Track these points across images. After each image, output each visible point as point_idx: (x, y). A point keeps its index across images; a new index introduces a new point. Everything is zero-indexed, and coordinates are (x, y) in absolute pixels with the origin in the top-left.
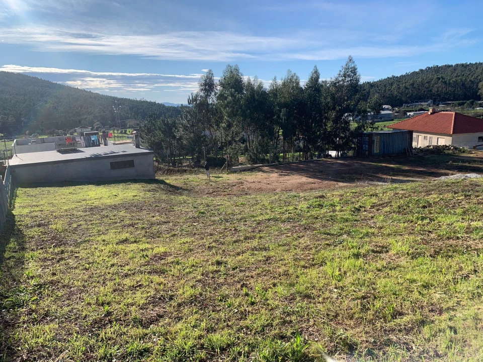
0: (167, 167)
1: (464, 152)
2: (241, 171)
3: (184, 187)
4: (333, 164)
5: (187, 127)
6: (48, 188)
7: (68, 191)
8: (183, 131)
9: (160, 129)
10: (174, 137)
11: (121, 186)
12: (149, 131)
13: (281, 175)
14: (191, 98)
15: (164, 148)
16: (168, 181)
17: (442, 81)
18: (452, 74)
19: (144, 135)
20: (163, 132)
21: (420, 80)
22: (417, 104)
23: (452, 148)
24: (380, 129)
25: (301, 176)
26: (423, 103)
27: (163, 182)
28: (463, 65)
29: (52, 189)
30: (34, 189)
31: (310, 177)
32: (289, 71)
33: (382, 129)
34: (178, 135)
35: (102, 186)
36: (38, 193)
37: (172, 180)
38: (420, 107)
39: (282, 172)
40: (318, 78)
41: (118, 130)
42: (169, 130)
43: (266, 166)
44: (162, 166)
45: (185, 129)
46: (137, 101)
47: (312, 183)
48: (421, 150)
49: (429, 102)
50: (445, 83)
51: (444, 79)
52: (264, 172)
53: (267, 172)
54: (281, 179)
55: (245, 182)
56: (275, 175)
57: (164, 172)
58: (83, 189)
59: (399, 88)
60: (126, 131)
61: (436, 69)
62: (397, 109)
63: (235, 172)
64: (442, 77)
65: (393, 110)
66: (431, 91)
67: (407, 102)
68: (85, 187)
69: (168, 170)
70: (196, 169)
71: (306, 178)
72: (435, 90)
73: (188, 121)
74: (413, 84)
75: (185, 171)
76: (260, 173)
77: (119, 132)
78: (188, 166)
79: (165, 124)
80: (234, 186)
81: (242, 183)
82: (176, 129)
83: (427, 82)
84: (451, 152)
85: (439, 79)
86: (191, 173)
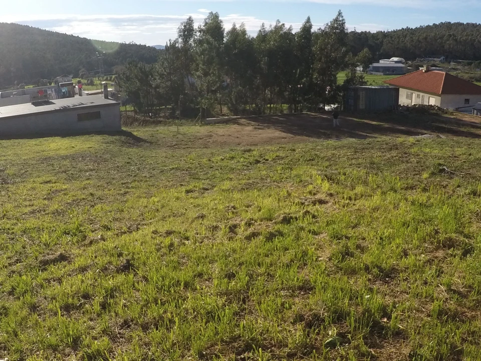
0: (143, 118)
1: (446, 113)
2: (215, 123)
3: (150, 139)
4: (315, 118)
5: (163, 74)
6: (20, 140)
7: (34, 143)
8: (159, 79)
9: (136, 77)
10: (151, 86)
11: (83, 138)
12: (128, 79)
13: (256, 128)
14: (169, 45)
15: (141, 97)
16: (135, 134)
17: (453, 39)
18: (462, 33)
19: (122, 83)
20: (139, 80)
21: (433, 34)
22: (430, 59)
23: (436, 108)
24: (368, 83)
25: (275, 130)
26: (435, 59)
27: (129, 135)
28: (473, 24)
29: (22, 141)
30: (8, 141)
31: (284, 132)
32: (278, 21)
33: (371, 85)
34: (154, 84)
35: (67, 138)
36: (10, 144)
37: (140, 132)
38: (432, 62)
39: (258, 125)
40: (311, 27)
41: (103, 77)
42: (145, 77)
43: (245, 118)
44: (138, 117)
45: (161, 77)
46: (126, 44)
47: (283, 138)
48: (407, 108)
49: (442, 58)
50: (456, 40)
51: (455, 36)
52: (239, 124)
53: (242, 125)
54: (255, 132)
55: (215, 135)
56: (250, 128)
57: (140, 123)
58: (48, 141)
59: (412, 41)
60: (111, 78)
61: (448, 26)
62: (410, 62)
63: (208, 124)
64: (453, 34)
65: (407, 63)
66: (443, 47)
67: (420, 57)
68: (50, 139)
69: (144, 121)
70: (170, 120)
71: (280, 132)
72: (447, 47)
73: (164, 68)
74: (426, 38)
75: (160, 122)
76: (236, 126)
77: (105, 78)
78: (163, 117)
79: (142, 72)
80: (201, 139)
81: (211, 136)
82: (152, 77)
83: (440, 38)
84: (434, 111)
85: (450, 36)
86: (165, 124)
